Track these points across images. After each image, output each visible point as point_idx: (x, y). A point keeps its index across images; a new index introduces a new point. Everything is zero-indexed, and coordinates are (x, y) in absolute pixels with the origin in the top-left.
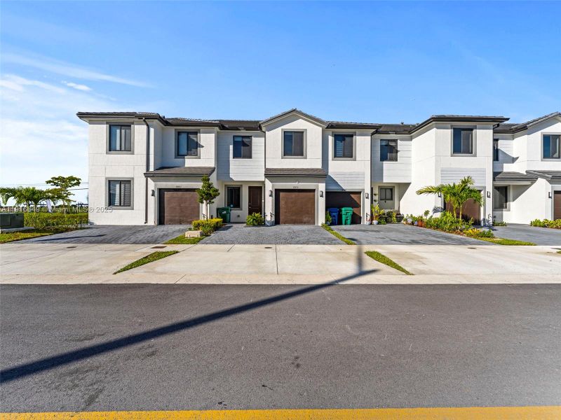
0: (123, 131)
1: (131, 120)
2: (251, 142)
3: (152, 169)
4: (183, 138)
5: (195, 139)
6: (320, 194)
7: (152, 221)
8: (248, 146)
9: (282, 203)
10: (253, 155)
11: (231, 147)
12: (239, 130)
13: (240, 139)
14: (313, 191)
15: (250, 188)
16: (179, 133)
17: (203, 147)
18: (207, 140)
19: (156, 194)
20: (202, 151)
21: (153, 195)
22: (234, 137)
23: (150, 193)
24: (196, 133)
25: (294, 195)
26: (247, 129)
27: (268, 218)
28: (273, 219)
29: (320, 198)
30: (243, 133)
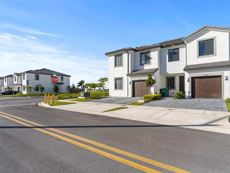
0: (120, 57)
1: (122, 52)
2: (178, 51)
3: (130, 72)
4: (143, 56)
5: (149, 55)
6: (225, 78)
7: (130, 95)
8: (177, 54)
9: (196, 85)
10: (180, 59)
11: (167, 56)
12: (171, 46)
13: (172, 51)
14: (220, 76)
15: (180, 77)
16: (141, 54)
17: (152, 58)
18: (154, 55)
19: (131, 83)
20: (152, 61)
21: (130, 84)
22: (169, 50)
23: (129, 83)
24: (149, 52)
25: (205, 80)
26: (176, 45)
27: (187, 94)
28: (190, 95)
29: (225, 81)
30: (174, 47)
